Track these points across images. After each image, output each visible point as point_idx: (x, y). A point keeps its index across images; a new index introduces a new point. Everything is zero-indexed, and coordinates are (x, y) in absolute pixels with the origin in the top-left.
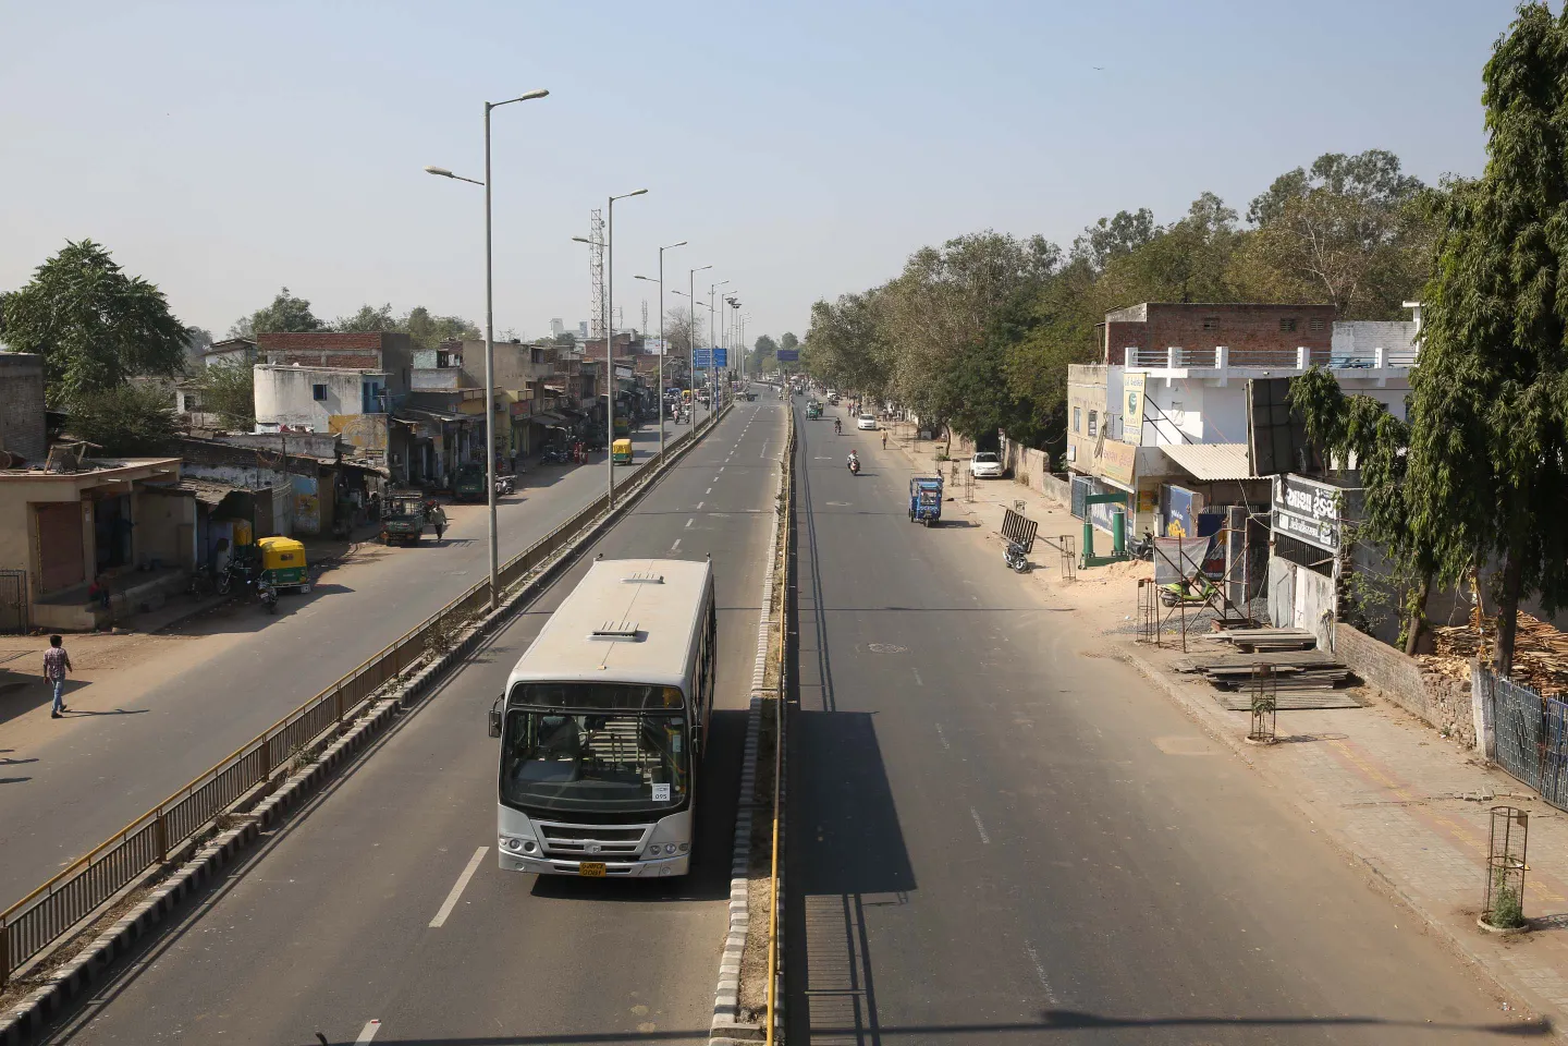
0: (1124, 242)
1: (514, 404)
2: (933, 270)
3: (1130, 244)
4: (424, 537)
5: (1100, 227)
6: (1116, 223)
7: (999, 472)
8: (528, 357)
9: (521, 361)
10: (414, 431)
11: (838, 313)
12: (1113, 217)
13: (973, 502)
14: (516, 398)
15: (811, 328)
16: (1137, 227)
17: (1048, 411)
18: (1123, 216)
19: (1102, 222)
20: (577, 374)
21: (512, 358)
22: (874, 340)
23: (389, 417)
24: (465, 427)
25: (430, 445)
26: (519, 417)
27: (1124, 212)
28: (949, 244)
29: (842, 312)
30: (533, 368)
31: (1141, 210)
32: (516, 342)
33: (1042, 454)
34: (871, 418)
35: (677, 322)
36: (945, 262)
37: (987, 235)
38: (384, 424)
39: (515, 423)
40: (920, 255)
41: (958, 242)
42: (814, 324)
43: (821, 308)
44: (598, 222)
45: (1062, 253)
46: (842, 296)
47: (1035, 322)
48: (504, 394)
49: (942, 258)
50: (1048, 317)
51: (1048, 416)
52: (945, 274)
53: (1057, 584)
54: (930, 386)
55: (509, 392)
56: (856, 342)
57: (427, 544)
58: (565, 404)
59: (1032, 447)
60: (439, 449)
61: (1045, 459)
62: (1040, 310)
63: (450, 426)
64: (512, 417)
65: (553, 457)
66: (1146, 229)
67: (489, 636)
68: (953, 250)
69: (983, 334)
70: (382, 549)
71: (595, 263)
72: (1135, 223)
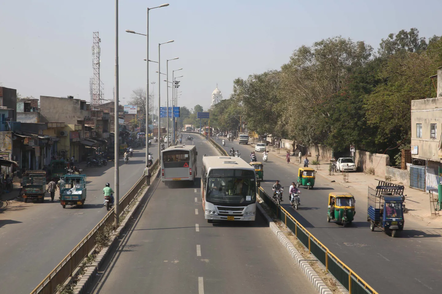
0: (403, 47)
1: (72, 132)
2: (307, 59)
3: (407, 48)
4: (45, 198)
5: (390, 38)
6: (398, 36)
7: (354, 168)
8: (79, 106)
9: (75, 109)
10: (26, 142)
11: (248, 85)
12: (397, 33)
13: (348, 182)
14: (73, 129)
15: (233, 93)
16: (410, 39)
17: (387, 131)
18: (403, 32)
19: (391, 36)
20: (100, 118)
21: (69, 107)
22: (268, 100)
23: (13, 134)
24: (50, 143)
25: (33, 152)
26: (74, 140)
27: (403, 31)
28: (317, 44)
29: (251, 84)
30: (81, 112)
31: (412, 29)
32: (71, 98)
33: (385, 156)
34: (263, 145)
35: (139, 97)
36: (313, 54)
37: (337, 39)
38: (10, 137)
39: (72, 143)
40: (300, 51)
41: (321, 43)
42: (235, 91)
43: (238, 82)
44: (97, 39)
45: (374, 51)
46: (250, 76)
47: (377, 82)
48: (66, 126)
49: (312, 52)
50: (386, 80)
51: (387, 135)
52: (314, 61)
53: (429, 217)
54: (308, 123)
55: (70, 126)
56: (259, 101)
57: (47, 201)
58: (94, 135)
59: (376, 152)
60: (37, 154)
61: (387, 158)
62: (381, 76)
63: (43, 141)
64: (71, 140)
65: (94, 162)
66: (415, 40)
67: (122, 240)
68: (319, 47)
69: (346, 90)
70: (23, 204)
71: (96, 62)
72: (409, 36)
